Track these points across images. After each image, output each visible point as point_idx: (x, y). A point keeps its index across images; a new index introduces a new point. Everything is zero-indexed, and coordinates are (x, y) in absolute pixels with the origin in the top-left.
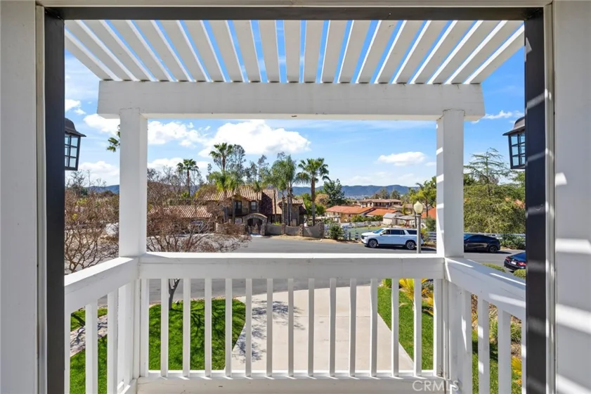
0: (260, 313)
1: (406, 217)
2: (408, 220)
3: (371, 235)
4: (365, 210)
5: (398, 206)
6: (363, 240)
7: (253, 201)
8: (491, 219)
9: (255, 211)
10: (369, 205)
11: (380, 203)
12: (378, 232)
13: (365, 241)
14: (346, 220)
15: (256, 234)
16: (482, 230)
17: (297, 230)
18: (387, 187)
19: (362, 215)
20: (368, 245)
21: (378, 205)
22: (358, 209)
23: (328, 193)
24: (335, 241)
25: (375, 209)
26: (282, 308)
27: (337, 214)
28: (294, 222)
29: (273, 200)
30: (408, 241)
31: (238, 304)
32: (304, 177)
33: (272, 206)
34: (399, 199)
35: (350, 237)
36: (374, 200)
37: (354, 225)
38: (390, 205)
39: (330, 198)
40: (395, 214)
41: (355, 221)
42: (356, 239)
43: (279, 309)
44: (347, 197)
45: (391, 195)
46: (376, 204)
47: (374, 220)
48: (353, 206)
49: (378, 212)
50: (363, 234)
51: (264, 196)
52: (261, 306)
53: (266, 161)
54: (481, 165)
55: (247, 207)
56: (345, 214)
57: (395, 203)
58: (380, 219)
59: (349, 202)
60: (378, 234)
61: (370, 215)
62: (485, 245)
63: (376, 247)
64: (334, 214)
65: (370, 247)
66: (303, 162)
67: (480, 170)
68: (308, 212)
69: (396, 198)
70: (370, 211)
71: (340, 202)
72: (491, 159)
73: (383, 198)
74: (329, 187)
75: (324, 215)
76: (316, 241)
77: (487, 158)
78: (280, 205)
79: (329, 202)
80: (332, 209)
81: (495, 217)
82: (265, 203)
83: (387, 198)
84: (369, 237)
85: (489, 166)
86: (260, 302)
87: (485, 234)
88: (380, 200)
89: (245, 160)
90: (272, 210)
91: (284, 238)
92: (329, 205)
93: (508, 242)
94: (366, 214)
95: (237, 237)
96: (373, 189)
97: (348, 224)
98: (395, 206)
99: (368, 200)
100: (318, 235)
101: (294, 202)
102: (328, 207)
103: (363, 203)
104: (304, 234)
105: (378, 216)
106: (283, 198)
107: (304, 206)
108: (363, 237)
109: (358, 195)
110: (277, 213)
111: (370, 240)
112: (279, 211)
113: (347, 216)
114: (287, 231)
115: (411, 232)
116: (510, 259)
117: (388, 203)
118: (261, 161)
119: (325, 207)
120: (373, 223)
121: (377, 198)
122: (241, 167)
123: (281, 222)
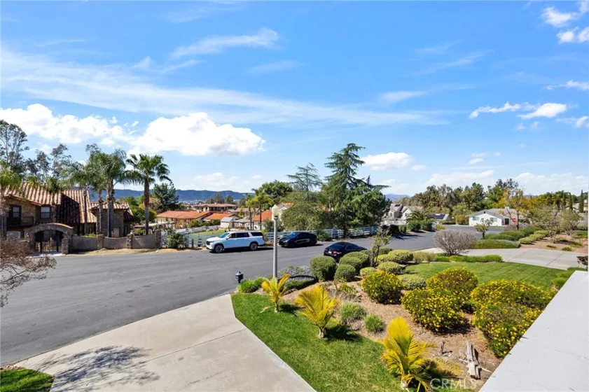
0: (74, 379)
1: (242, 221)
2: (243, 223)
3: (217, 240)
4: (202, 214)
5: (232, 211)
6: (208, 246)
7: (45, 206)
8: (310, 219)
9: (49, 220)
10: (204, 210)
11: (216, 208)
12: (223, 237)
13: (210, 247)
14: (182, 226)
15: (53, 253)
16: (304, 229)
17: (124, 241)
18: (221, 192)
19: (199, 220)
20: (213, 251)
21: (213, 210)
22: (195, 214)
23: (158, 197)
24: (174, 251)
25: (212, 214)
26: (115, 356)
27: (170, 220)
28: (116, 232)
29: (82, 205)
30: (251, 243)
31: (23, 376)
32: (133, 177)
33: (79, 213)
34: (234, 204)
35: (193, 244)
36: (209, 205)
37: (190, 230)
38: (224, 209)
39: (162, 202)
40: (231, 218)
41: (192, 227)
42: (199, 246)
43: (110, 360)
44: (181, 201)
45: (226, 201)
46: (212, 209)
47: (211, 224)
48: (189, 211)
49: (215, 216)
50: (209, 240)
51: (64, 198)
52: (74, 366)
53: (65, 153)
54: (303, 176)
55: (33, 214)
56: (180, 219)
57: (230, 208)
58: (218, 223)
59: (183, 207)
60: (224, 239)
61: (207, 220)
62: (308, 240)
63: (223, 252)
64: (167, 220)
65: (216, 253)
66: (134, 157)
67: (303, 179)
68: (135, 219)
69: (230, 203)
70: (207, 215)
71: (174, 207)
72: (310, 172)
73: (218, 203)
74: (160, 190)
75: (154, 222)
76: (152, 253)
77: (307, 170)
78: (94, 211)
79: (160, 207)
80: (164, 215)
81: (313, 217)
82: (68, 209)
83: (221, 203)
84: (215, 243)
85: (309, 177)
86: (70, 359)
87: (306, 231)
88: (216, 205)
89: (27, 148)
90: (80, 218)
91: (103, 253)
92: (160, 210)
93: (320, 236)
94: (203, 219)
95: (23, 263)
96: (207, 194)
97: (185, 230)
98: (230, 210)
99: (203, 205)
100: (154, 245)
101: (116, 206)
102: (158, 213)
103: (198, 208)
104: (133, 245)
105: (215, 221)
106: (101, 202)
107: (130, 211)
108: (208, 243)
109: (191, 199)
110: (89, 221)
111: (216, 245)
112: (92, 219)
113: (182, 221)
114: (106, 245)
115: (254, 234)
116: (328, 249)
117: (223, 208)
118: (57, 152)
119: (155, 212)
120: (211, 227)
121: (212, 203)
122: (18, 157)
123: (95, 233)
